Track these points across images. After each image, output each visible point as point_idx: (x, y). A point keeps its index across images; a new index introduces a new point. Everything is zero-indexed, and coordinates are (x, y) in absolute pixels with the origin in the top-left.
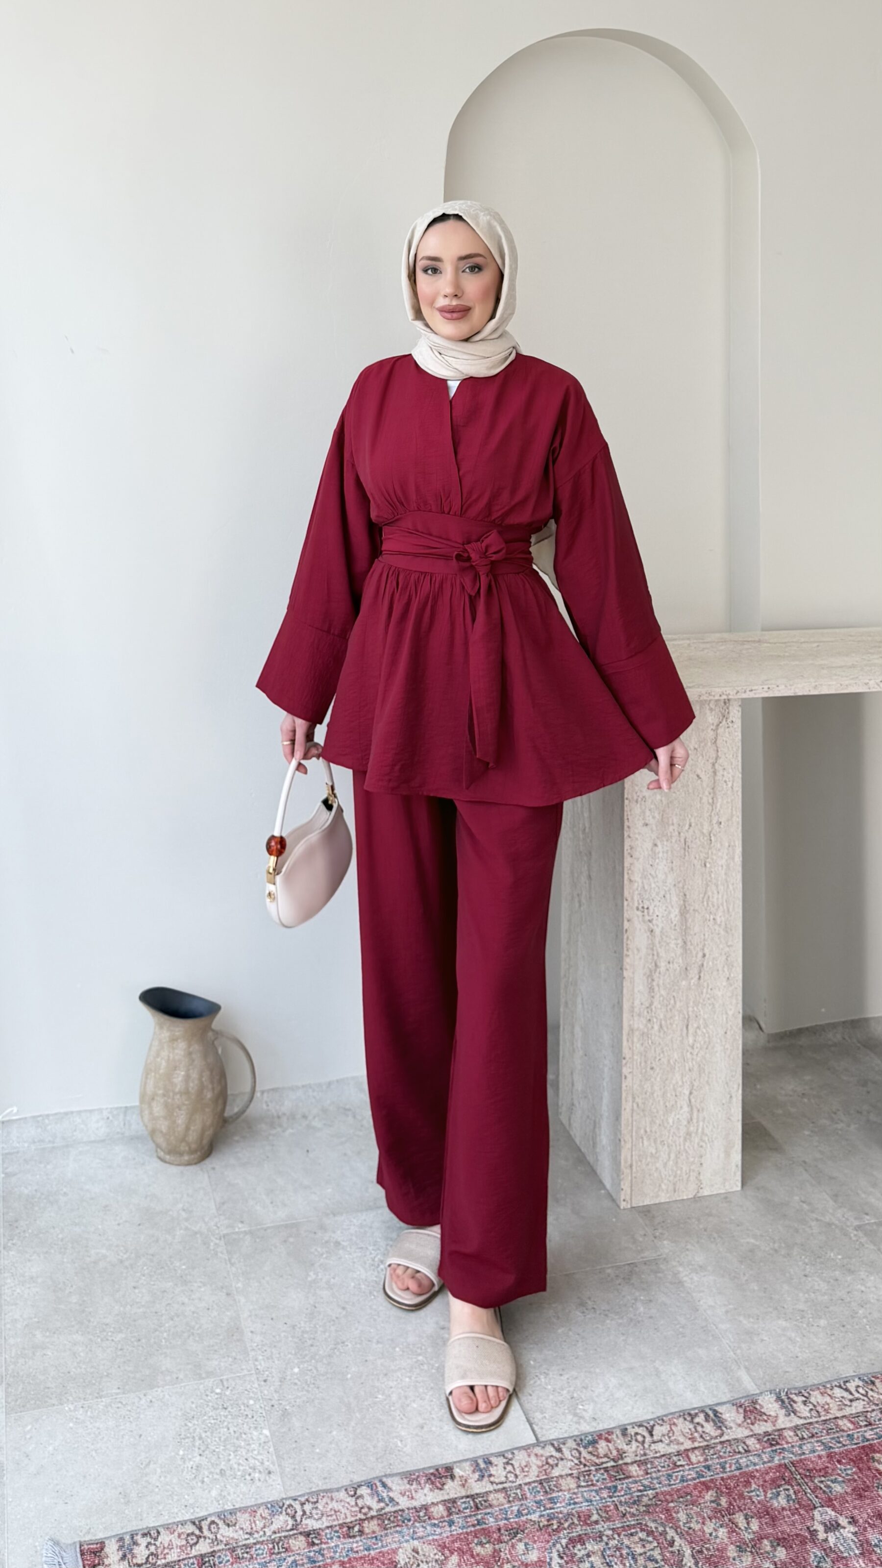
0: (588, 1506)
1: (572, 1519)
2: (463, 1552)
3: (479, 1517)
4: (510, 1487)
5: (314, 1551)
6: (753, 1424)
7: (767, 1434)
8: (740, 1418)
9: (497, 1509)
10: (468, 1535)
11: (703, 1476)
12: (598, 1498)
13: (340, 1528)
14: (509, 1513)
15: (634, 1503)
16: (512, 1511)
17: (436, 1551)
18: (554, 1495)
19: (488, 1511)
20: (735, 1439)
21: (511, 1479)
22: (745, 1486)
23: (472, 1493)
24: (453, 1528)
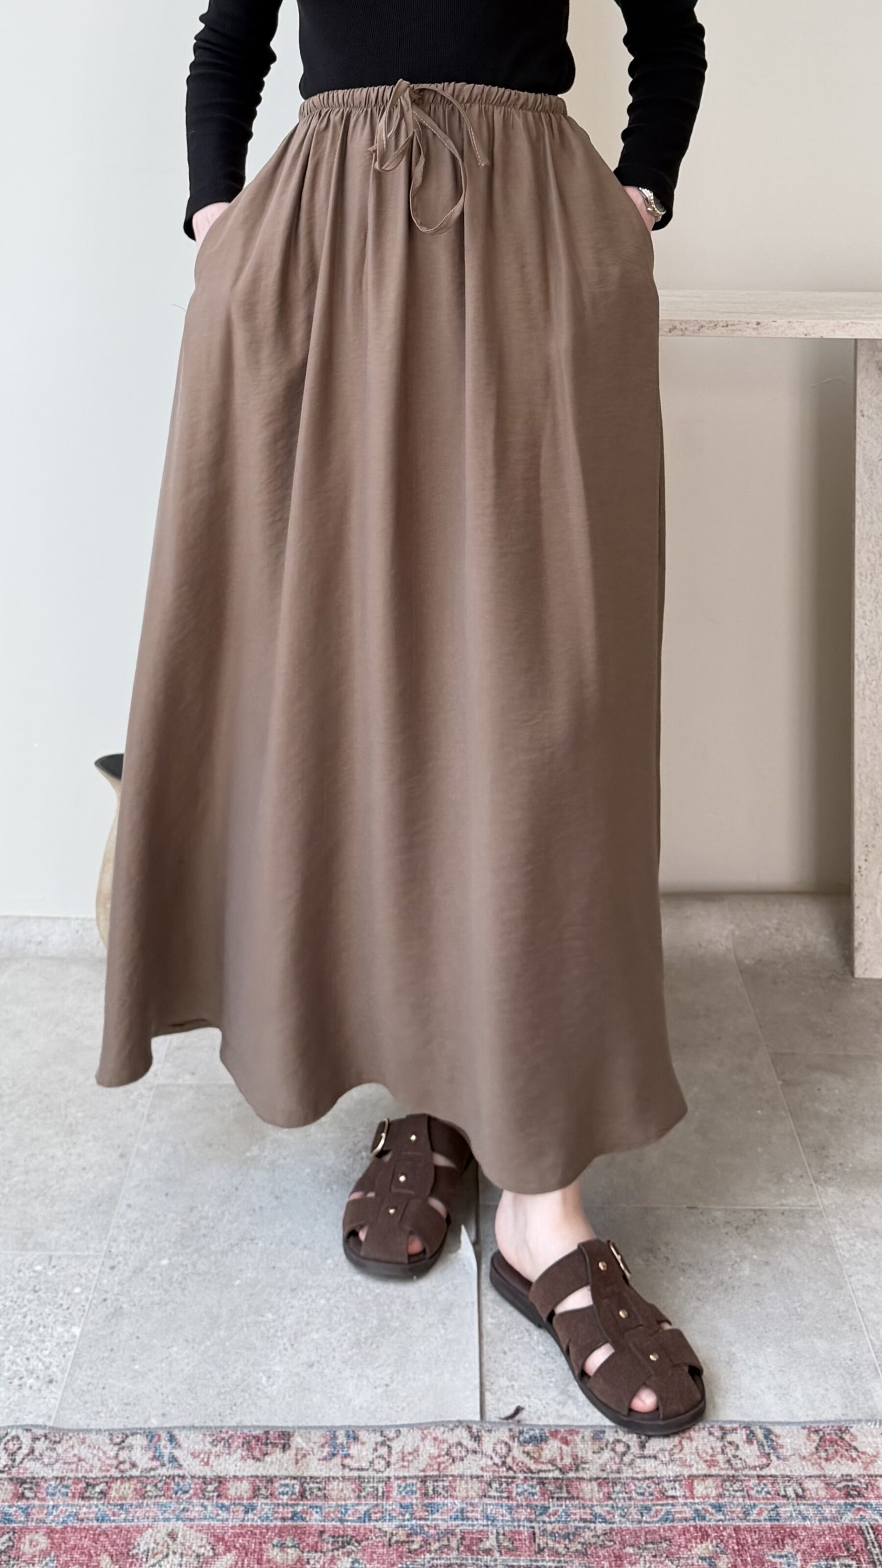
0: (488, 1525)
1: (448, 1539)
2: (247, 1555)
3: (299, 1509)
4: (369, 1478)
5: (17, 1506)
6: (827, 1460)
7: (848, 1478)
8: (808, 1448)
9: (334, 1503)
10: (268, 1530)
11: (704, 1519)
12: (508, 1518)
13: (73, 1483)
14: (350, 1512)
15: (567, 1536)
16: (356, 1510)
17: (205, 1541)
18: (438, 1500)
19: (315, 1503)
20: (783, 1476)
21: (376, 1467)
22: (774, 1547)
23: (305, 1475)
24: (250, 1516)
